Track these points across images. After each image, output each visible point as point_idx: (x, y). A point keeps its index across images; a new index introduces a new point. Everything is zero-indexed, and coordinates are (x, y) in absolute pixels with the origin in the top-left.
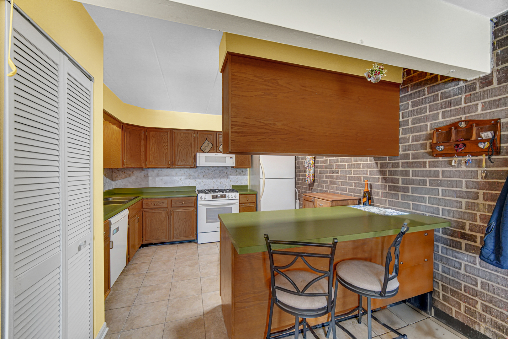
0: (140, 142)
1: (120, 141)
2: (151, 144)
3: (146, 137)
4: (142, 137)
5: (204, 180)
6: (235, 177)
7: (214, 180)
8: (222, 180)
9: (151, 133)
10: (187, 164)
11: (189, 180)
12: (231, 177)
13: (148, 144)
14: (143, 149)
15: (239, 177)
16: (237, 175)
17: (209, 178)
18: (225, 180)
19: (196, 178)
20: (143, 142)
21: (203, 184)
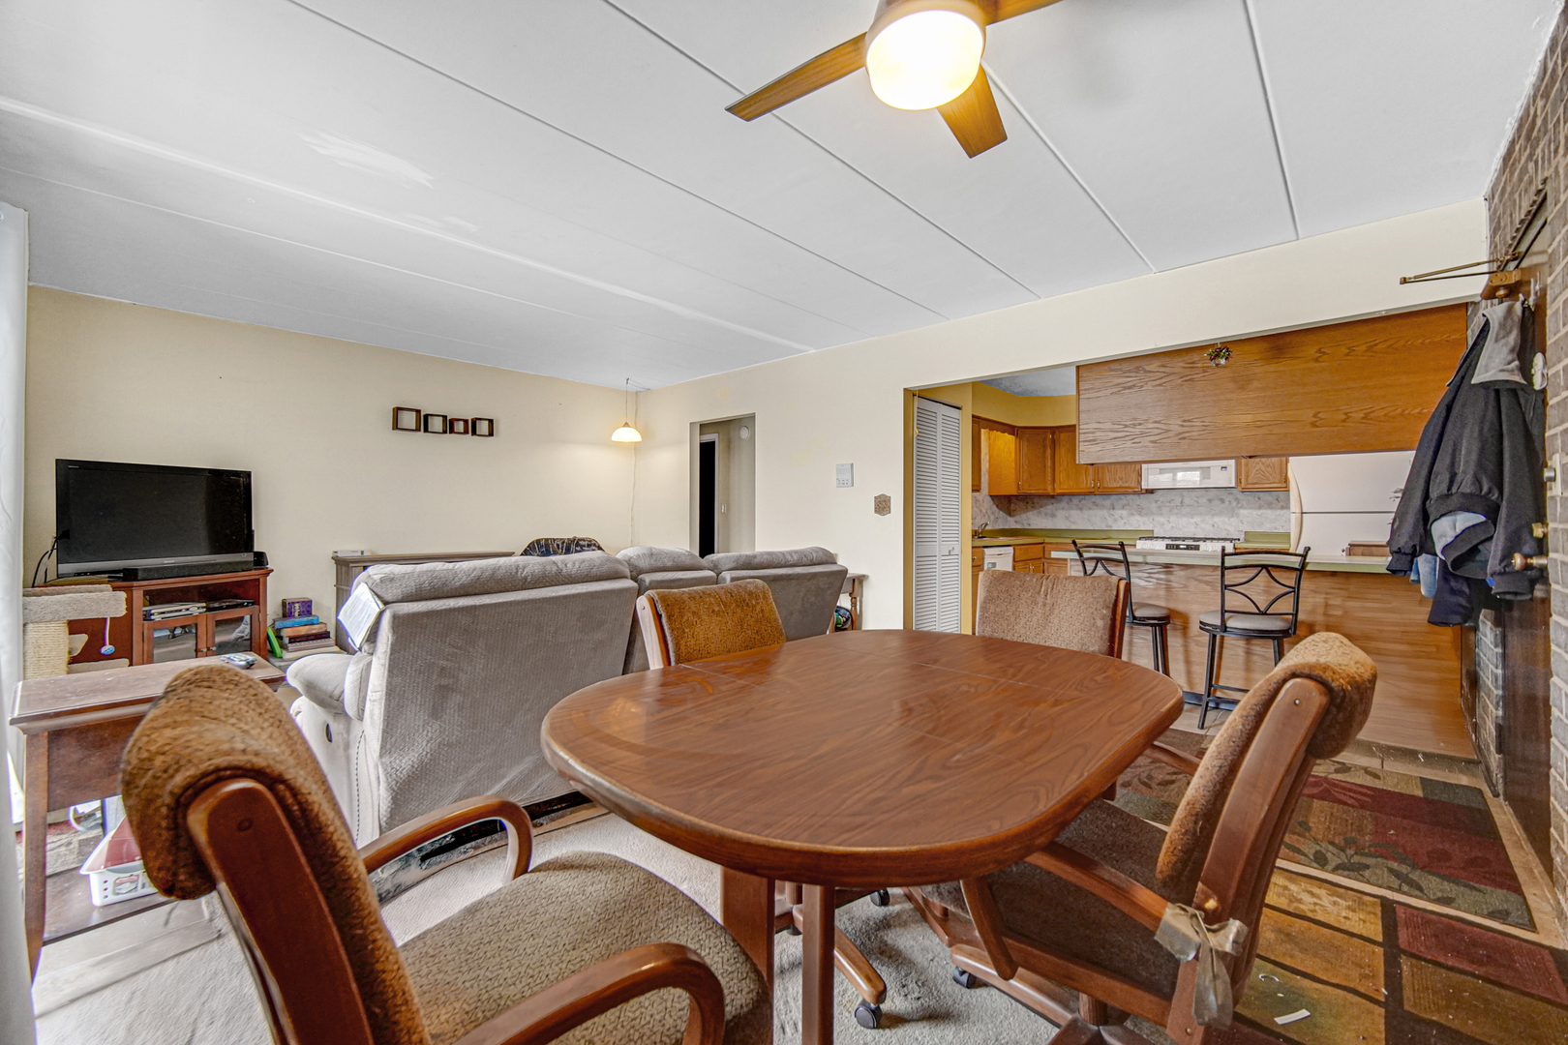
0: (1044, 452)
1: (1013, 455)
2: (1063, 453)
3: (1053, 442)
4: (1048, 443)
5: (1173, 519)
6: (1255, 513)
7: (1197, 519)
8: (1216, 519)
9: (1062, 435)
10: (1126, 485)
11: (1138, 518)
12: (1243, 512)
13: (1057, 453)
14: (1049, 463)
15: (1268, 513)
16: (1260, 508)
17: (1184, 515)
18: (1226, 519)
19: (1153, 513)
20: (1049, 451)
21: (1170, 526)
